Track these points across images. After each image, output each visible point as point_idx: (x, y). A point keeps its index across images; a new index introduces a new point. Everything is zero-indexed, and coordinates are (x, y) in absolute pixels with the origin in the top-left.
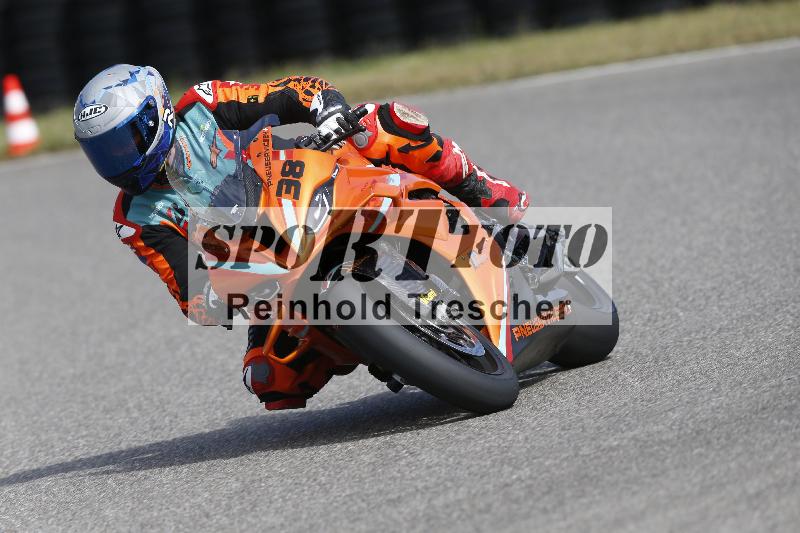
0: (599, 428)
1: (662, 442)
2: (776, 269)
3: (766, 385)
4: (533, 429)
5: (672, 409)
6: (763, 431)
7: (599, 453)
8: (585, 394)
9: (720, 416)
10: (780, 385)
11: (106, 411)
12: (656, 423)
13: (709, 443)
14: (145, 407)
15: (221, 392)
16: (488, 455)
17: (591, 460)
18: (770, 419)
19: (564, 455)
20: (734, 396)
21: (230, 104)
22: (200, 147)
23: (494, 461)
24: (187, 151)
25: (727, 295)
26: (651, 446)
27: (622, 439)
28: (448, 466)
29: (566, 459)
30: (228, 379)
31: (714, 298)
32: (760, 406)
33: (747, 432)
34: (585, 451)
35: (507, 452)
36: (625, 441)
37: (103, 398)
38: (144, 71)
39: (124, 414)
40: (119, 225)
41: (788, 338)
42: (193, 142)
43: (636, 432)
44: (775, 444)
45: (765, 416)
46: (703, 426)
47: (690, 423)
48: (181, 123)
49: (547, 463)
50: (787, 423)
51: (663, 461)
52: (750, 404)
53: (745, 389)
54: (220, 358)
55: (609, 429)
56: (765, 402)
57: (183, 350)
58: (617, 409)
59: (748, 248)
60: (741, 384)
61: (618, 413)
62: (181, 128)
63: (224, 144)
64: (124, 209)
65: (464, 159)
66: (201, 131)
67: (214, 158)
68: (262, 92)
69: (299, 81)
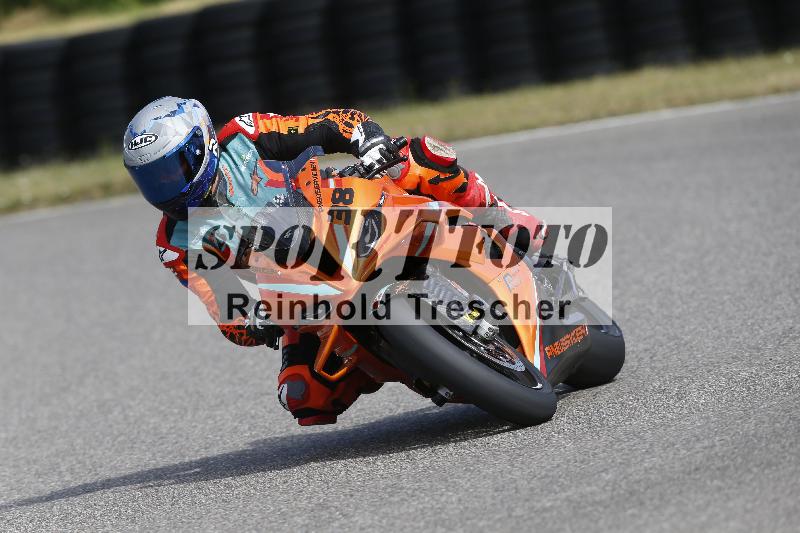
0: (532, 489)
1: (595, 503)
2: (708, 331)
3: (698, 446)
4: (467, 490)
5: (605, 471)
6: (696, 492)
7: (533, 515)
9: (652, 477)
10: (714, 446)
11: (38, 475)
12: (589, 484)
13: (642, 503)
14: (77, 471)
15: (154, 454)
16: (421, 517)
17: (525, 521)
18: (703, 480)
19: (498, 516)
20: (667, 457)
21: (270, 134)
22: (241, 174)
23: (427, 523)
24: (230, 180)
25: (659, 357)
26: (585, 507)
27: (556, 500)
28: (381, 527)
29: (500, 520)
30: (160, 442)
31: (647, 359)
32: (693, 467)
33: (680, 492)
34: (518, 512)
35: (440, 513)
36: (559, 502)
37: (35, 462)
38: (190, 103)
39: (56, 478)
40: (162, 249)
43: (569, 493)
44: (708, 504)
45: (698, 476)
46: (636, 487)
47: (623, 484)
48: (223, 153)
49: (481, 524)
50: (721, 484)
51: (597, 522)
52: (683, 465)
53: (678, 450)
54: (152, 421)
55: (542, 490)
56: (698, 463)
57: (116, 413)
58: (550, 470)
59: (680, 310)
60: (674, 445)
61: (551, 474)
62: (224, 158)
63: (265, 173)
64: (168, 234)
65: (487, 190)
66: (243, 160)
67: (255, 186)
68: (302, 123)
69: (337, 113)
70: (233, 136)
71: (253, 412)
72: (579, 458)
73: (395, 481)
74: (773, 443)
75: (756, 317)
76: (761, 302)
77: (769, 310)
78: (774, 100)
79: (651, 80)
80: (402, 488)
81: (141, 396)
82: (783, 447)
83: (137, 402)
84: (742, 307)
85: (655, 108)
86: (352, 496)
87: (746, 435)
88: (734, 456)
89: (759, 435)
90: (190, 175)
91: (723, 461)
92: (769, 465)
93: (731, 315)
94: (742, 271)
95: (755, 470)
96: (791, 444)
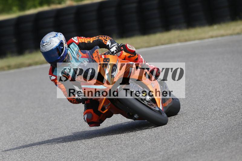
0: (138, 157)
2: (191, 109)
3: (188, 144)
4: (119, 158)
5: (161, 151)
6: (188, 158)
8: (134, 147)
9: (175, 153)
10: (193, 144)
12: (156, 156)
18: (190, 154)
20: (179, 147)
21: (82, 43)
22: (74, 54)
24: (70, 55)
32: (187, 150)
33: (183, 158)
38: (59, 34)
40: (51, 76)
41: (195, 130)
42: (72, 53)
43: (150, 158)
45: (188, 153)
46: (170, 156)
47: (166, 155)
48: (69, 48)
50: (195, 155)
52: (184, 150)
53: (182, 145)
54: (23, 137)
55: (141, 158)
56: (188, 149)
57: (12, 135)
58: (144, 152)
59: (183, 103)
60: (181, 144)
61: (144, 153)
62: (69, 50)
63: (81, 54)
64: (52, 71)
65: (143, 60)
66: (74, 50)
67: (78, 57)
68: (91, 40)
69: (102, 37)
70: (71, 43)
71: (54, 134)
72: (153, 148)
73: (97, 155)
74: (211, 143)
75: (206, 105)
76: (207, 101)
77: (210, 103)
78: (211, 40)
79: (174, 34)
80: (99, 157)
81: (20, 129)
82: (214, 144)
83: (19, 131)
84: (202, 102)
85: (175, 43)
86: (84, 159)
87: (203, 141)
88: (199, 147)
89: (207, 140)
90: (60, 54)
91: (196, 148)
92: (210, 150)
93: (198, 105)
94: (202, 91)
95: (206, 151)
96: (216, 143)
